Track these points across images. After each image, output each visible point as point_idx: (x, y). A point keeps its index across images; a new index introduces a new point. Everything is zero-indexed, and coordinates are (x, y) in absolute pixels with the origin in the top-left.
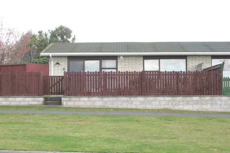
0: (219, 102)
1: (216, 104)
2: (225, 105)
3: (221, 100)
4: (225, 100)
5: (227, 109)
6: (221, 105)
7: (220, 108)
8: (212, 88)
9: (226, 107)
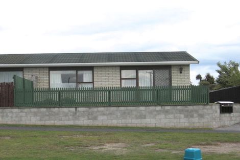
0: (10, 115)
1: (7, 116)
2: (16, 117)
3: (12, 112)
4: (16, 113)
5: (19, 121)
6: (12, 117)
7: (12, 121)
8: (4, 100)
9: (17, 119)
